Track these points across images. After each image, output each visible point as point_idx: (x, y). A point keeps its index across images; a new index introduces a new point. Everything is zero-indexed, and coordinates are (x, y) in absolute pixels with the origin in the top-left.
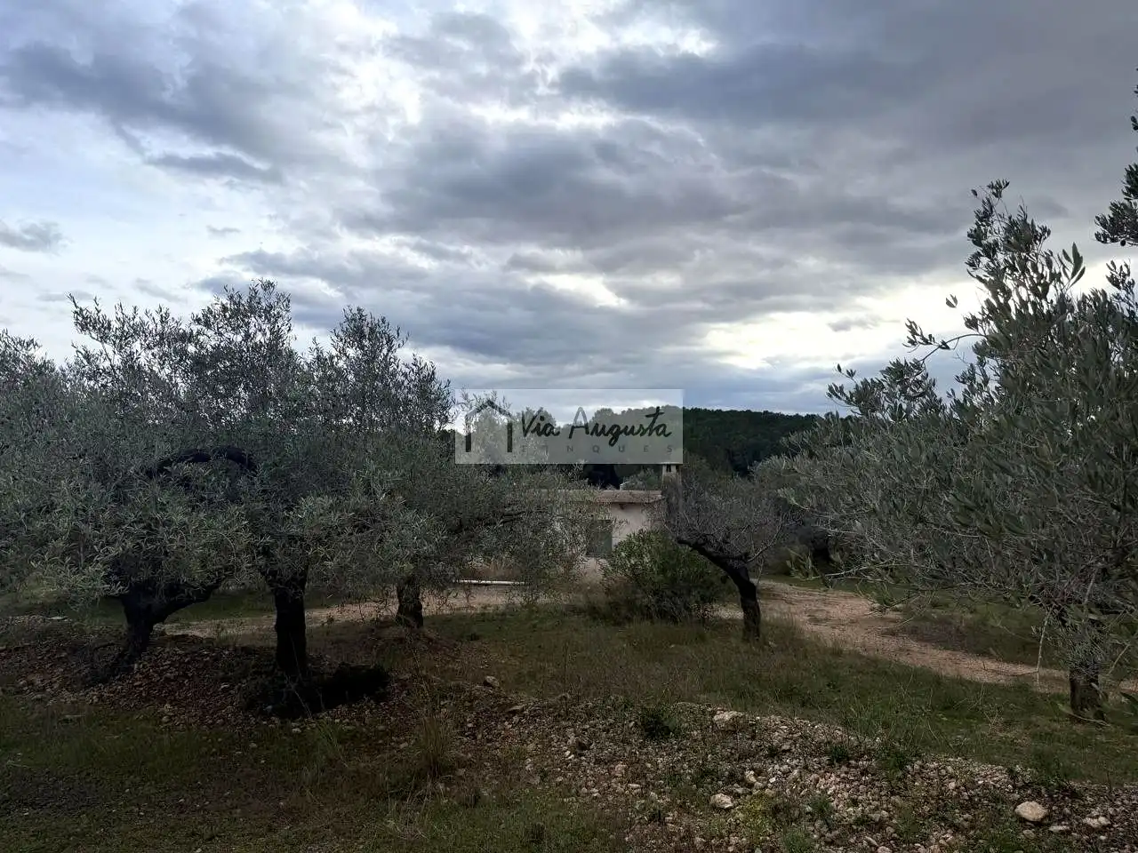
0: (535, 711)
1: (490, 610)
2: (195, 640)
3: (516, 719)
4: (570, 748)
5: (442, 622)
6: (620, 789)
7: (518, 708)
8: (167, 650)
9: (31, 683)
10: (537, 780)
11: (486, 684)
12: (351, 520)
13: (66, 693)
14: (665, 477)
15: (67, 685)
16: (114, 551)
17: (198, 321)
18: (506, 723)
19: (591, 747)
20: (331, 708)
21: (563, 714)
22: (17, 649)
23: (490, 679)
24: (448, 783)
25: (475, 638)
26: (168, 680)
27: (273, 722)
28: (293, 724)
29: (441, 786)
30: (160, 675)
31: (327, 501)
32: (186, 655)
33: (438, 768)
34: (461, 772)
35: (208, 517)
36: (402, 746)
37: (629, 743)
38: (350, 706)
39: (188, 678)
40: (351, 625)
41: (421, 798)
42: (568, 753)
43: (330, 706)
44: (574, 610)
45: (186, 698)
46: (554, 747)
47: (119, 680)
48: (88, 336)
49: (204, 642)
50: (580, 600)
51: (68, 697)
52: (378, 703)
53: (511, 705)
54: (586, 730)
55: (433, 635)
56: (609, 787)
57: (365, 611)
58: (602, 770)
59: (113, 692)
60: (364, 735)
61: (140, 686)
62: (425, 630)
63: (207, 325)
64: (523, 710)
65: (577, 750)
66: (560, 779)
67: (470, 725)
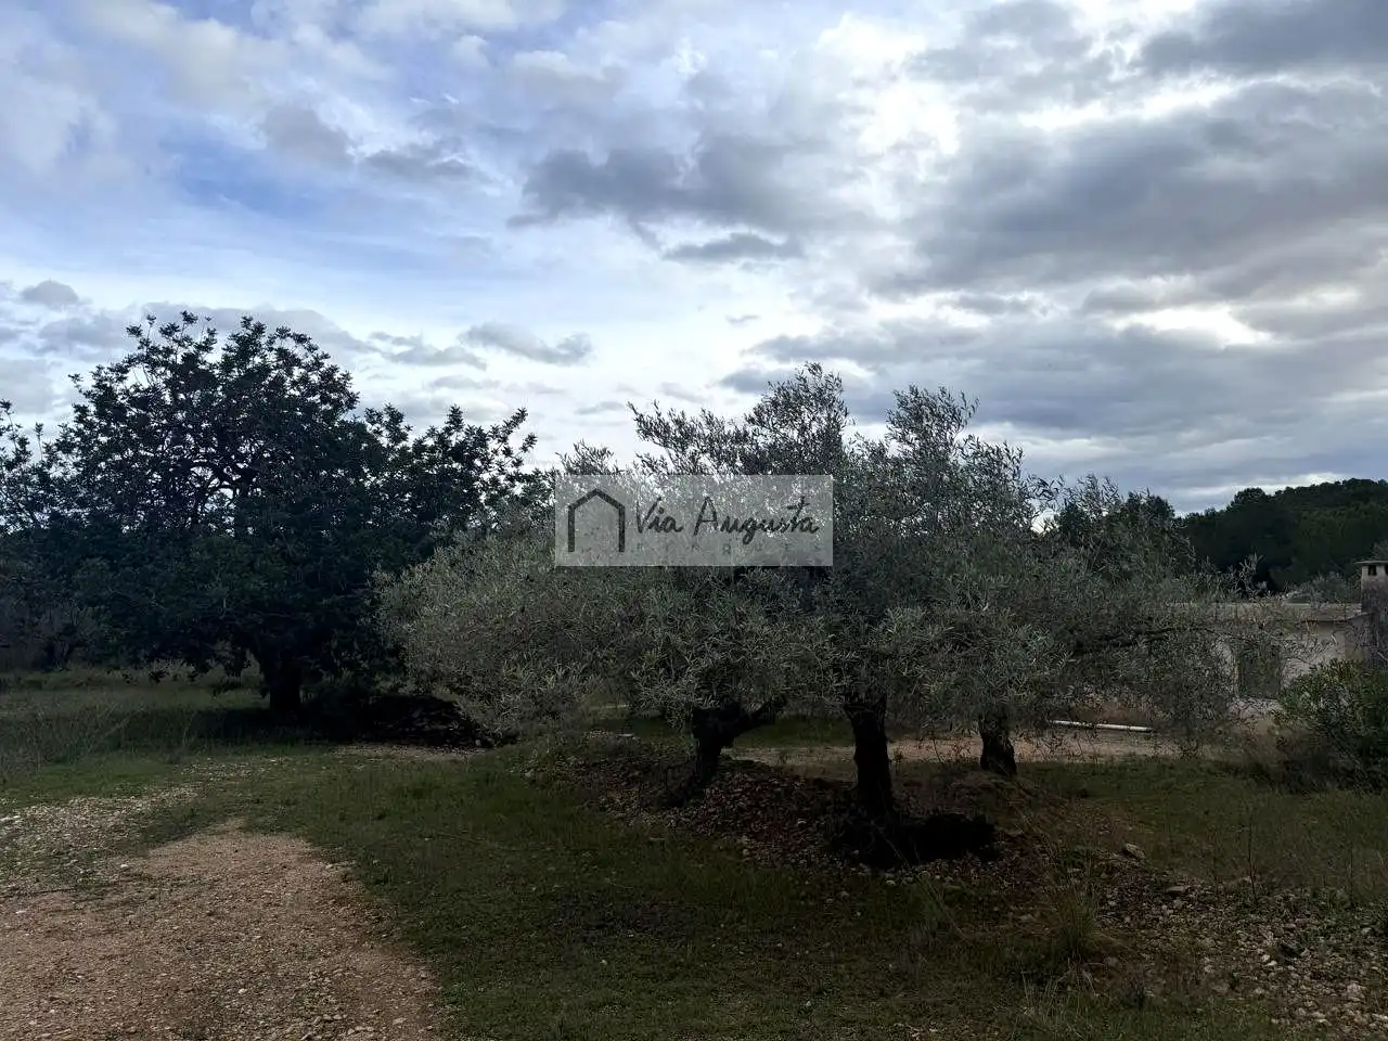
0: (1205, 895)
1: (1101, 761)
2: (764, 768)
3: (1178, 902)
4: (1267, 950)
5: (1041, 771)
6: (1359, 1018)
7: (1181, 889)
8: (737, 776)
9: (611, 800)
10: (1224, 988)
11: (1126, 853)
12: (949, 634)
13: (645, 815)
14: (1367, 583)
15: (644, 806)
16: (705, 663)
17: (751, 420)
18: (1164, 907)
19: (1303, 954)
20: (930, 861)
21: (1249, 905)
22: (594, 765)
23: (1131, 847)
24: (1094, 971)
25: (1085, 795)
26: (741, 810)
27: (862, 870)
28: (887, 875)
29: (1087, 976)
30: (733, 802)
31: (919, 613)
32: (756, 784)
33: (1078, 951)
34: (1112, 961)
35: (791, 629)
36: (1024, 918)
37: (1367, 957)
38: (950, 863)
39: (761, 808)
40: (923, 765)
41: (1063, 986)
42: (1266, 957)
43: (927, 859)
44: (1228, 769)
45: (762, 831)
46: (1243, 946)
47: (693, 804)
48: (651, 442)
49: (773, 771)
50: (1237, 755)
51: (647, 819)
52: (984, 861)
53: (1167, 884)
54: (1292, 930)
55: (1030, 786)
56: (1342, 1013)
57: (941, 750)
58: (1323, 988)
59: (689, 817)
60: (973, 900)
61: (714, 813)
62: (1020, 778)
63: (762, 423)
64: (1186, 892)
65: (1280, 955)
66: (1259, 991)
67: (1112, 903)
